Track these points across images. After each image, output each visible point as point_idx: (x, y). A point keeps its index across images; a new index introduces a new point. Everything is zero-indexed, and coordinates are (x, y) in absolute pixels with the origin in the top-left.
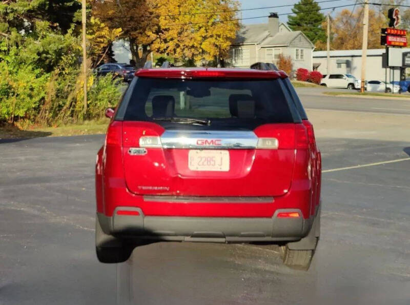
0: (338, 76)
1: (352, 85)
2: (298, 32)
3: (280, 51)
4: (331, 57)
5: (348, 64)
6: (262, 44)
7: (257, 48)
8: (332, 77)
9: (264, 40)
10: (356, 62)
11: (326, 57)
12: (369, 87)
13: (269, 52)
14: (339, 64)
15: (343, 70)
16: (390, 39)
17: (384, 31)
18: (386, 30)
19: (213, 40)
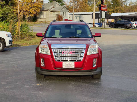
3: (58, 13)
4: (74, 15)
6: (51, 10)
7: (49, 12)
9: (51, 9)
11: (72, 15)
13: (54, 13)
14: (76, 17)
16: (102, 8)
17: (100, 5)
18: (101, 5)
19: (33, 9)
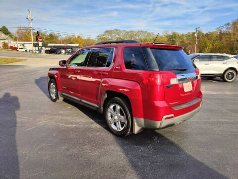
0: (22, 48)
1: (26, 51)
2: (8, 36)
3: (4, 41)
4: (19, 43)
5: (23, 45)
8: (20, 48)
10: (25, 45)
12: (31, 51)
14: (21, 45)
15: (22, 47)
16: (39, 39)
17: (37, 37)
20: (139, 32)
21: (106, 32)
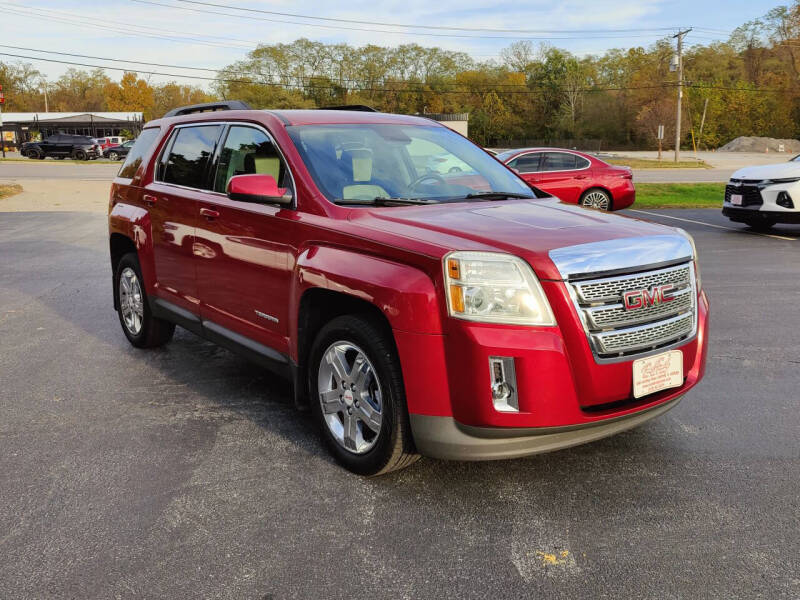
20: (403, 50)
21: (258, 53)
